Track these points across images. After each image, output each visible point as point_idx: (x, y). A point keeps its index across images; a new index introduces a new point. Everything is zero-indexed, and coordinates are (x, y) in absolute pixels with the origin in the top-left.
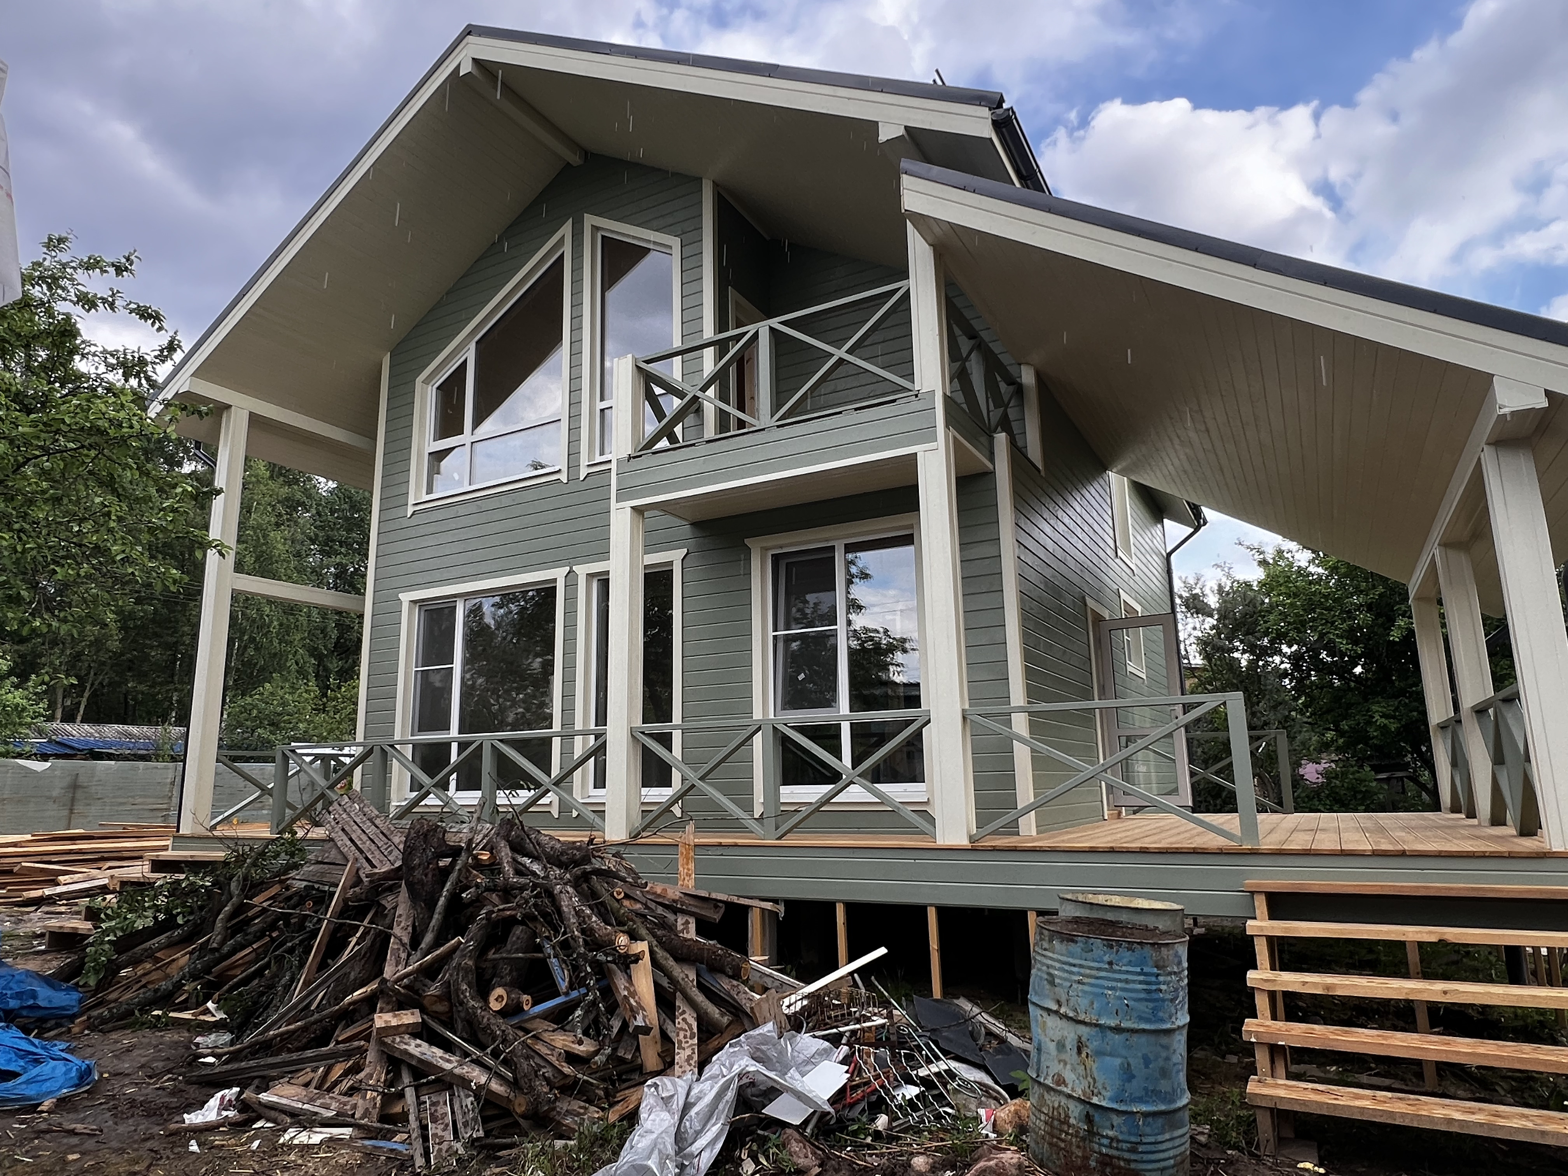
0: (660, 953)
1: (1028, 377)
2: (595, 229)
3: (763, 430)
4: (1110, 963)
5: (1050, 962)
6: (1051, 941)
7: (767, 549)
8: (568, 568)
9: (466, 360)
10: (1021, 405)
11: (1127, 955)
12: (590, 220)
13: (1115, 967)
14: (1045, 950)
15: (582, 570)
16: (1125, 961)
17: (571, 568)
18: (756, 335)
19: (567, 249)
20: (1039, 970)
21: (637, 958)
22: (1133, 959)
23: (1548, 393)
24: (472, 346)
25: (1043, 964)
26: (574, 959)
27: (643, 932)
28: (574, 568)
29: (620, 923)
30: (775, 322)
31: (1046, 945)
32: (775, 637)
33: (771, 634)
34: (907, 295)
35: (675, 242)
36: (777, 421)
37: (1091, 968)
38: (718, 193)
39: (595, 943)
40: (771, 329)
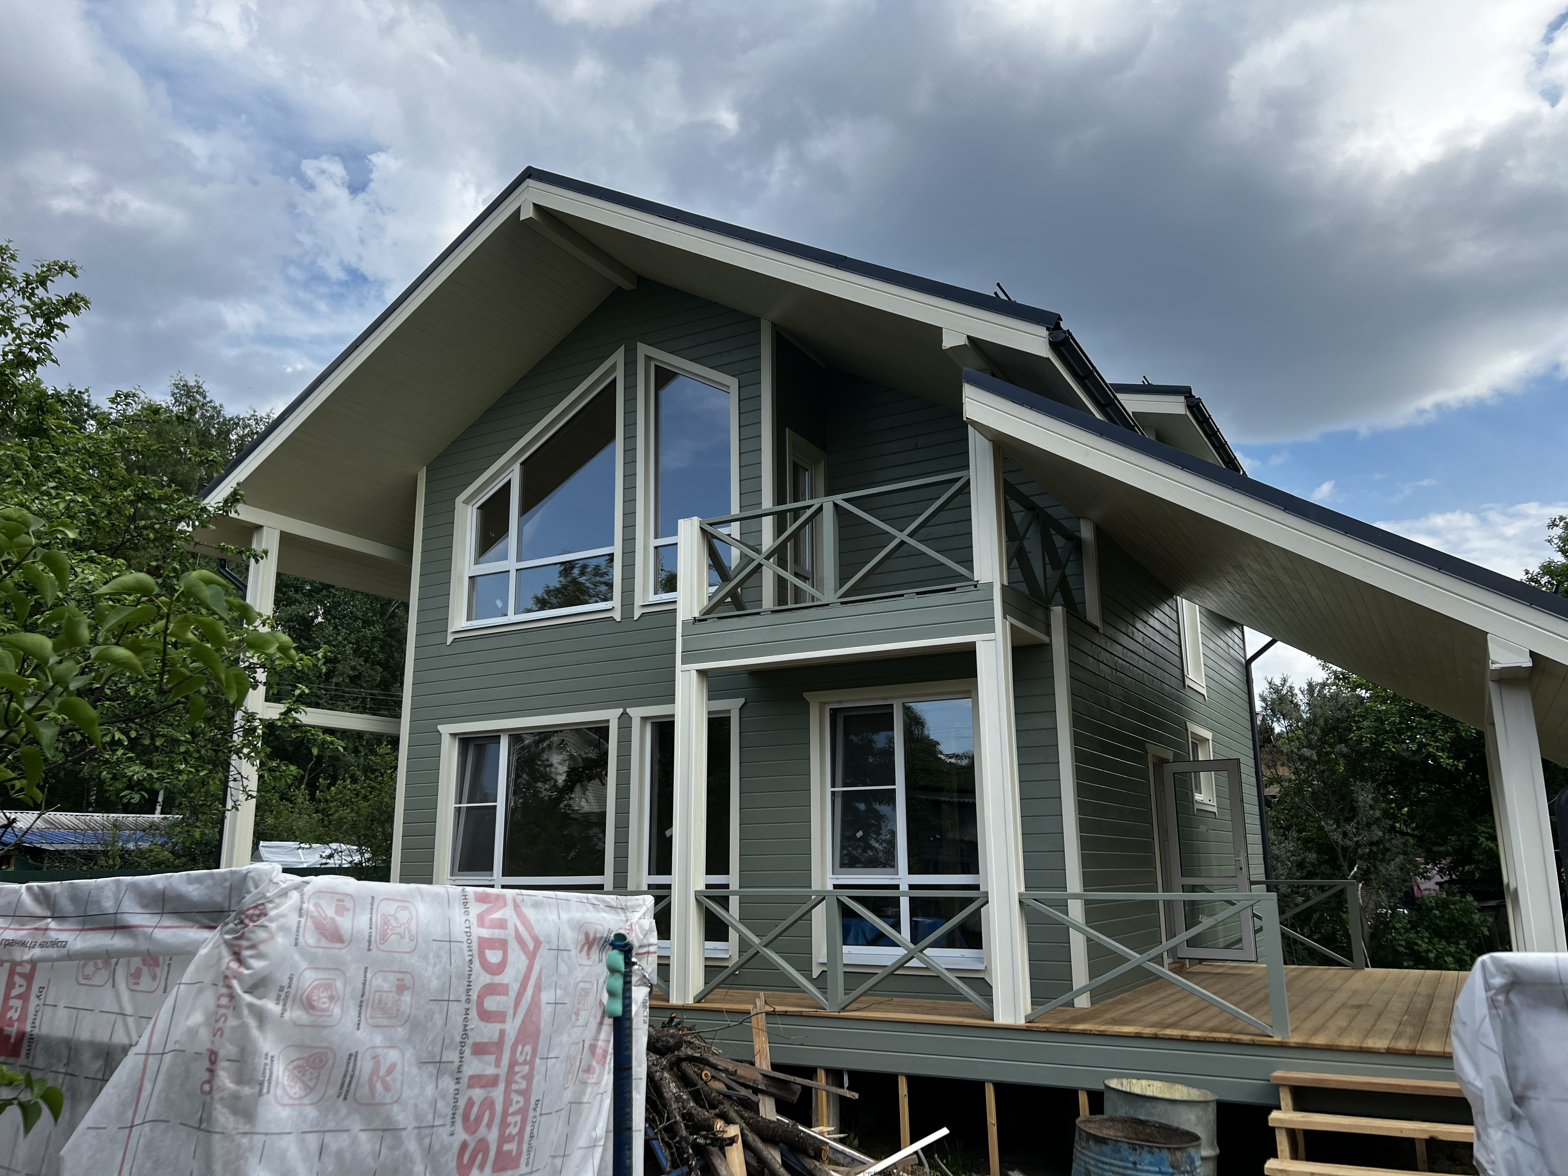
0: (751, 1137)
1: (1086, 532)
2: (648, 358)
3: (828, 605)
4: (1135, 1163)
5: (1087, 1159)
6: (1087, 1141)
7: (825, 703)
8: (621, 710)
9: (509, 482)
10: (1080, 560)
11: (1148, 1157)
12: (643, 350)
13: (1139, 1167)
14: (1083, 1148)
15: (636, 713)
16: (1146, 1162)
17: (625, 710)
18: (820, 509)
19: (620, 374)
20: (1079, 1164)
21: (732, 1141)
22: (1153, 1160)
23: (1532, 654)
24: (517, 468)
25: (1081, 1160)
26: (678, 1142)
27: (733, 1115)
28: (628, 710)
29: (713, 1106)
30: (839, 499)
31: (1084, 1144)
32: (833, 793)
33: (829, 789)
34: (968, 483)
35: (733, 383)
36: (840, 598)
37: (1119, 1167)
38: (777, 332)
39: (696, 1126)
40: (836, 505)
